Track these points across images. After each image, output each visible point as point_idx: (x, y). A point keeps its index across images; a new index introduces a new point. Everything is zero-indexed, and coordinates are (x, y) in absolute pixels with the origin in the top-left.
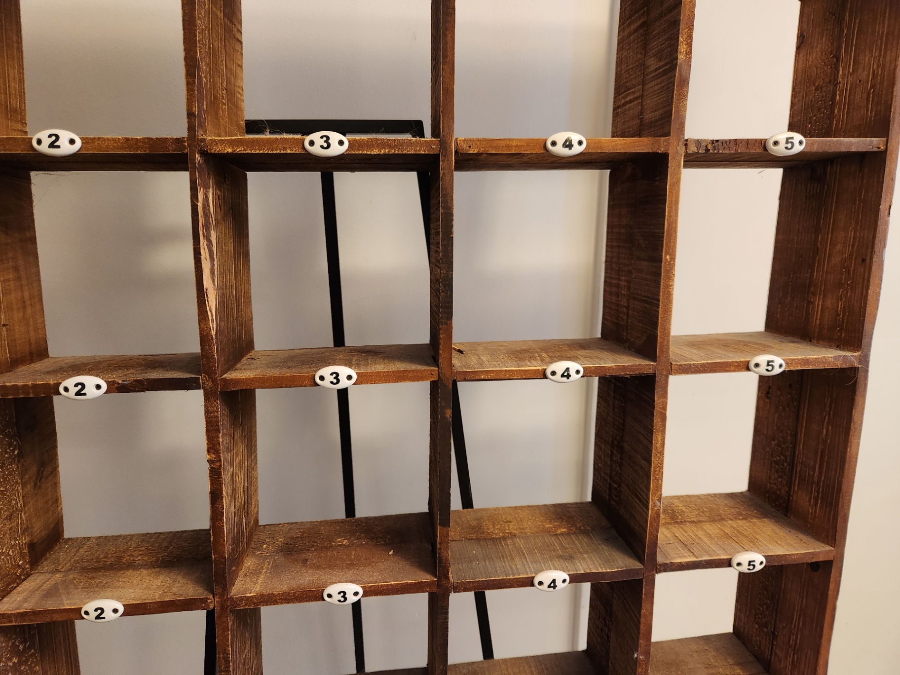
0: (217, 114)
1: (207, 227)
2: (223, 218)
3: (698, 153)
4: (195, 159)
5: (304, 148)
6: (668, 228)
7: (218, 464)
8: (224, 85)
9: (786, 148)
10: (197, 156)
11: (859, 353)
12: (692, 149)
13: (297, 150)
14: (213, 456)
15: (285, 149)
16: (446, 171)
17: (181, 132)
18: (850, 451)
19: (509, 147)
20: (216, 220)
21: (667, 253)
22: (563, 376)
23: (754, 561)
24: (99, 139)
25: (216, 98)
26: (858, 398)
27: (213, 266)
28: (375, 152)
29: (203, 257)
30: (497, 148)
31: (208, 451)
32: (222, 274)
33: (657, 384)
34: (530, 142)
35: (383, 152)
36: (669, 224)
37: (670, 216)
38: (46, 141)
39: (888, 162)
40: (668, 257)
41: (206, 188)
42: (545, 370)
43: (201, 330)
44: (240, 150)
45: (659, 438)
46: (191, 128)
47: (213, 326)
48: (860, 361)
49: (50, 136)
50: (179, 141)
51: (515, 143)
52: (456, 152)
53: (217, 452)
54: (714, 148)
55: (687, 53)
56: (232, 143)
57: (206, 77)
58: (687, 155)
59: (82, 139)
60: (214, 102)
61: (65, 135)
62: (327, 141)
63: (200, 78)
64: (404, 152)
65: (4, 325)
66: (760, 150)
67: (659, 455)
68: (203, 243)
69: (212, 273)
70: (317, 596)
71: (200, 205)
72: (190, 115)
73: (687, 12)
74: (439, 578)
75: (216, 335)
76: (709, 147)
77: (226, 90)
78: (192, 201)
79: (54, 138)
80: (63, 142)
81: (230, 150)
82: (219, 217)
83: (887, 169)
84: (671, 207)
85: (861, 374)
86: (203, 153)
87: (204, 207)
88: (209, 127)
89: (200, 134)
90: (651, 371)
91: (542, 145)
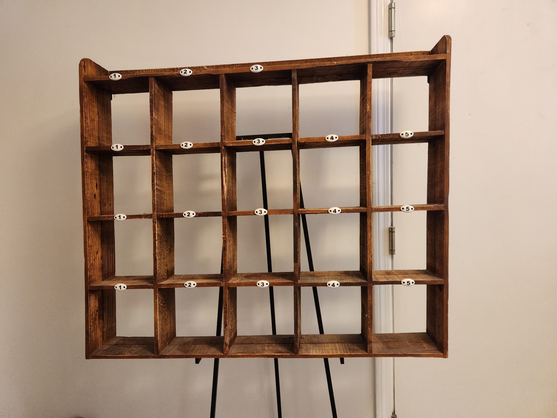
0: (228, 135)
1: (225, 167)
2: (229, 165)
3: (376, 138)
5: (252, 143)
6: (367, 163)
7: (226, 239)
8: (231, 126)
9: (406, 136)
10: (223, 147)
11: (444, 205)
12: (374, 138)
14: (224, 236)
15: (247, 144)
16: (294, 148)
17: (219, 141)
18: (445, 241)
21: (368, 171)
22: (334, 212)
23: (409, 281)
24: (197, 144)
25: (228, 130)
26: (445, 221)
27: (226, 179)
28: (273, 143)
29: (223, 176)
30: (310, 140)
31: (223, 235)
32: (229, 181)
33: (367, 215)
34: (320, 138)
35: (275, 143)
36: (368, 162)
37: (368, 159)
38: (184, 145)
39: (446, 138)
40: (368, 172)
41: (225, 156)
42: (328, 210)
43: (222, 197)
44: (235, 145)
45: (370, 234)
46: (222, 140)
47: (226, 196)
48: (444, 208)
49: (185, 143)
50: (218, 143)
51: (315, 139)
52: (297, 142)
53: (225, 235)
54: (382, 137)
55: (370, 109)
56: (232, 143)
57: (226, 125)
58: (372, 140)
59: (193, 144)
60: (228, 132)
61: (189, 143)
62: (259, 142)
63: (224, 125)
64: (282, 143)
66: (398, 137)
67: (370, 240)
68: (224, 172)
69: (226, 181)
70: (255, 285)
71: (223, 161)
72: (221, 136)
73: (369, 97)
74: (294, 281)
75: (226, 199)
76: (380, 137)
77: (231, 128)
80: (188, 145)
81: (232, 145)
82: (228, 165)
83: (446, 141)
84: (368, 156)
85: (445, 213)
86: (225, 146)
87: (224, 162)
88: (226, 139)
89: (224, 141)
90: (365, 211)
91: (324, 139)
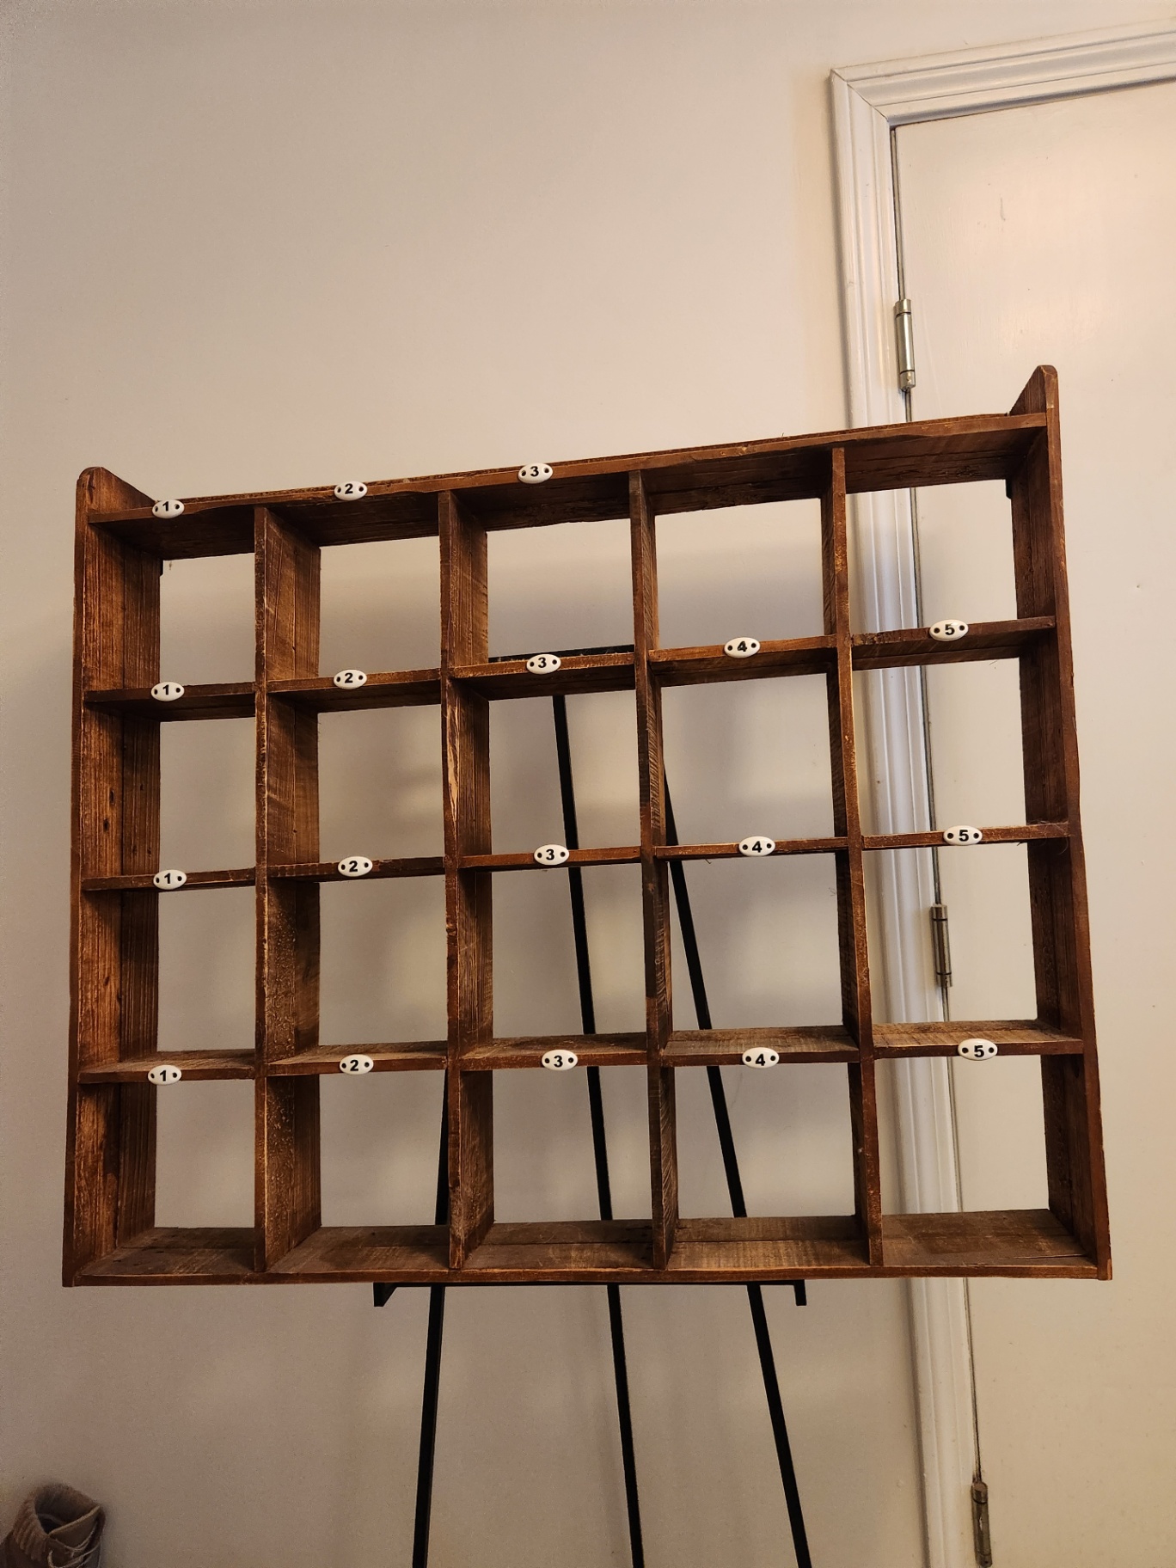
0: (463, 650)
1: (453, 735)
2: (466, 730)
3: (864, 645)
4: (445, 683)
5: (527, 669)
6: (843, 712)
7: (455, 932)
8: (471, 629)
9: (947, 634)
10: (447, 681)
11: (1067, 823)
12: (859, 642)
13: (522, 671)
14: (451, 925)
15: (512, 671)
16: (640, 678)
17: (436, 664)
18: (1078, 928)
19: (692, 654)
20: (460, 731)
21: (845, 734)
22: (754, 849)
23: (981, 1046)
24: (379, 674)
25: (463, 639)
26: (1076, 869)
27: (456, 767)
28: (583, 667)
29: (449, 759)
30: (682, 655)
31: (447, 920)
32: (464, 777)
33: (851, 860)
34: (709, 649)
35: (588, 666)
36: (843, 708)
37: (844, 701)
38: (344, 678)
39: (1060, 637)
40: (846, 737)
41: (453, 706)
42: (738, 845)
43: (445, 817)
44: (479, 674)
45: (858, 910)
46: (444, 661)
47: (455, 812)
48: (1070, 832)
49: (346, 675)
50: (434, 671)
51: (697, 651)
52: (648, 662)
53: (454, 923)
54: (880, 640)
55: (842, 565)
56: (473, 670)
57: (456, 624)
58: (854, 649)
59: (367, 675)
60: (462, 641)
61: (356, 673)
62: (543, 662)
63: (451, 624)
64: (606, 665)
65: (295, 831)
66: (924, 638)
67: (860, 928)
68: (449, 748)
69: (456, 773)
70: (537, 1063)
71: (448, 718)
72: (443, 651)
73: (839, 533)
74: (649, 1050)
75: (457, 821)
76: (875, 639)
77: (472, 632)
78: (442, 716)
79: (349, 676)
80: (355, 678)
81: (471, 675)
82: (463, 730)
83: (1060, 643)
84: (844, 693)
85: (1073, 844)
86: (452, 679)
87: (451, 720)
88: (457, 660)
89: (450, 665)
90: (843, 845)
91: (721, 650)
